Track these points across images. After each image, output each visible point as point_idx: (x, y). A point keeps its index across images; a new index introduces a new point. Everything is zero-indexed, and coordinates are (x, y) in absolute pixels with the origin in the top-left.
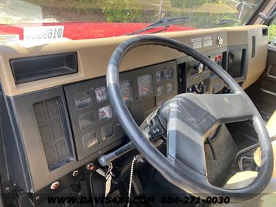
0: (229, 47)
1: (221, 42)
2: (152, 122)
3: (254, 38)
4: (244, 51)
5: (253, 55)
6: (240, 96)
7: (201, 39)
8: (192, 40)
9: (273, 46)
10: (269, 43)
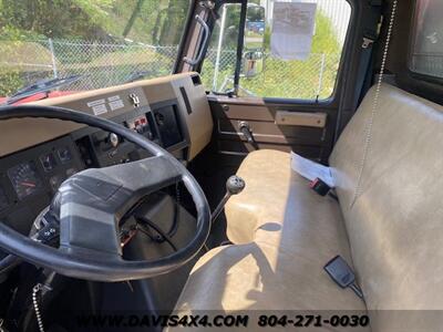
0: (151, 105)
1: (137, 100)
2: (42, 223)
3: (182, 90)
4: (175, 107)
5: (189, 111)
6: (161, 157)
7: (103, 101)
8: (89, 105)
9: (214, 96)
10: (208, 93)
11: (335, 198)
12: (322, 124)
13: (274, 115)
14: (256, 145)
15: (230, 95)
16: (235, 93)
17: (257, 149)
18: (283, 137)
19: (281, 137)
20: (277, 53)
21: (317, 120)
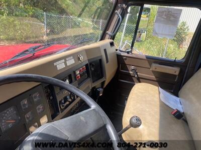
0: (88, 60)
1: (82, 58)
3: (105, 50)
4: (101, 61)
5: (107, 62)
6: (94, 109)
7: (64, 61)
8: (55, 64)
9: (120, 52)
10: (117, 50)
11: (186, 121)
12: (177, 73)
13: (150, 65)
14: (139, 80)
15: (128, 53)
16: (131, 52)
17: (140, 82)
18: (154, 77)
19: (153, 77)
20: (157, 34)
21: (175, 71)
